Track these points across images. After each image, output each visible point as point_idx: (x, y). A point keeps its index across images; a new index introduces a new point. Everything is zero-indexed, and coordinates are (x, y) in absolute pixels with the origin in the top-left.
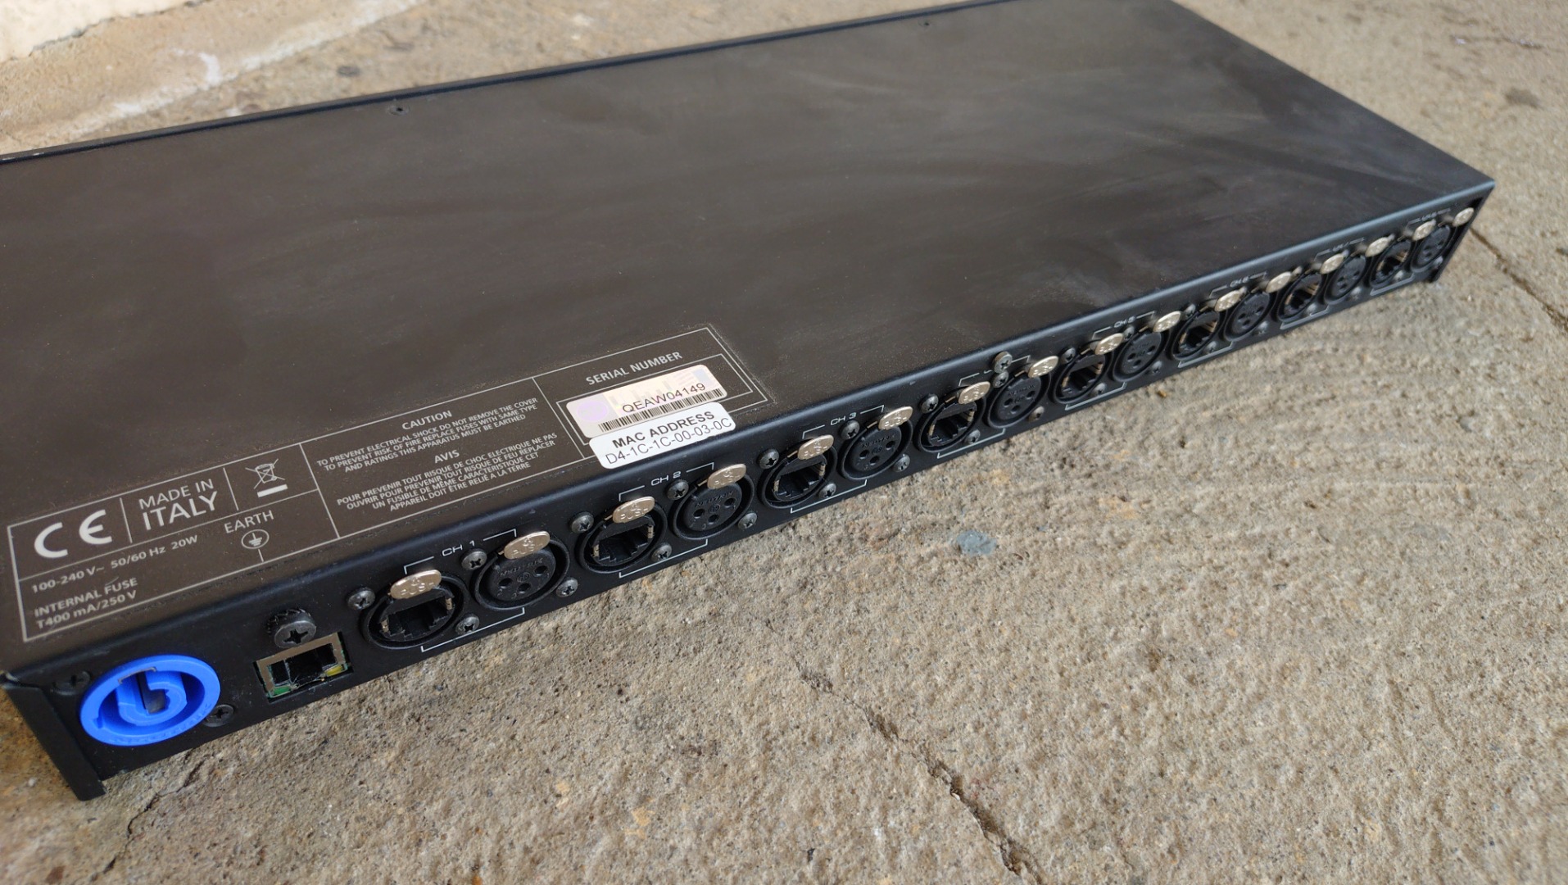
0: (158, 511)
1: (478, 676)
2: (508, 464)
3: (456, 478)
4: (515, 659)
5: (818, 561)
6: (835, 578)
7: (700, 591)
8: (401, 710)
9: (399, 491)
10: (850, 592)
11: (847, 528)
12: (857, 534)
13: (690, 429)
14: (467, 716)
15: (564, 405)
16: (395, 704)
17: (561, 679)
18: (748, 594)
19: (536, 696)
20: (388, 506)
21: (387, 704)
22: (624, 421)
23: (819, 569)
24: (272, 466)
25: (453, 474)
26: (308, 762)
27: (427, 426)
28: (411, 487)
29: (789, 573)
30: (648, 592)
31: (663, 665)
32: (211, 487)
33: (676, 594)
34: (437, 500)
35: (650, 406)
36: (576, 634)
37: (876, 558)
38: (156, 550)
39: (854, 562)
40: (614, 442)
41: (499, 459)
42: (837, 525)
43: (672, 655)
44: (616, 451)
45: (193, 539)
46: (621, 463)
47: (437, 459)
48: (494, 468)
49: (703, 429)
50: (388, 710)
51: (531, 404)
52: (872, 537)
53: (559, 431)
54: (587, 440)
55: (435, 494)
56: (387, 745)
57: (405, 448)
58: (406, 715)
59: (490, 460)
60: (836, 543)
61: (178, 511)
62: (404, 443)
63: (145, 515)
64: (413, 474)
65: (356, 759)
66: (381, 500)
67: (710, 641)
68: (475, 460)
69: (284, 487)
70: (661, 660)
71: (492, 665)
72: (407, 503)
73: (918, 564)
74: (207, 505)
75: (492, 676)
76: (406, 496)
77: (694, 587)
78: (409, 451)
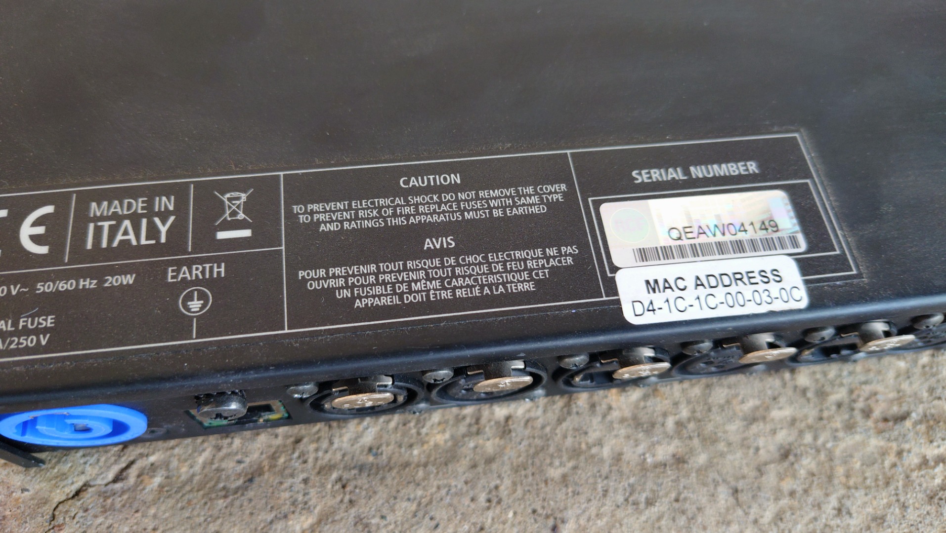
0: (106, 225)
1: (416, 452)
2: (510, 277)
3: (442, 279)
4: (456, 442)
5: (810, 427)
6: (822, 456)
7: (670, 422)
8: (330, 467)
9: (372, 279)
10: (836, 481)
11: (851, 392)
12: (860, 405)
13: (747, 291)
14: (392, 501)
15: (597, 204)
16: (328, 456)
17: (497, 487)
18: (721, 446)
19: (466, 501)
20: (353, 299)
21: (320, 454)
22: (666, 253)
23: (808, 438)
24: (244, 197)
25: (440, 272)
26: (229, 500)
27: (428, 190)
28: (387, 277)
29: (774, 432)
30: (614, 405)
31: (607, 508)
32: (171, 208)
33: (644, 418)
34: (413, 309)
35: (703, 239)
36: (527, 432)
37: (875, 443)
38: (87, 283)
39: (849, 441)
40: (648, 282)
41: (500, 267)
42: (842, 385)
43: (620, 499)
44: (646, 297)
45: (129, 279)
46: (649, 319)
47: (428, 244)
48: (491, 279)
49: (765, 298)
50: (319, 463)
51: (556, 191)
52: (877, 413)
53: (583, 246)
54: (615, 269)
55: (411, 298)
56: (306, 507)
57: (395, 215)
58: (335, 476)
59: (490, 264)
60: (834, 408)
61: (127, 233)
62: (395, 208)
63: (91, 226)
64: (393, 260)
65: (273, 515)
66: (347, 287)
67: (666, 495)
68: (471, 259)
69: (246, 233)
70: (608, 502)
71: (432, 443)
72: (377, 302)
73: (920, 467)
74: (158, 232)
75: (429, 456)
76: (378, 290)
77: (665, 415)
78: (398, 221)
